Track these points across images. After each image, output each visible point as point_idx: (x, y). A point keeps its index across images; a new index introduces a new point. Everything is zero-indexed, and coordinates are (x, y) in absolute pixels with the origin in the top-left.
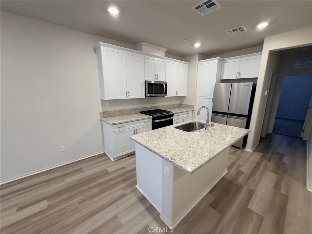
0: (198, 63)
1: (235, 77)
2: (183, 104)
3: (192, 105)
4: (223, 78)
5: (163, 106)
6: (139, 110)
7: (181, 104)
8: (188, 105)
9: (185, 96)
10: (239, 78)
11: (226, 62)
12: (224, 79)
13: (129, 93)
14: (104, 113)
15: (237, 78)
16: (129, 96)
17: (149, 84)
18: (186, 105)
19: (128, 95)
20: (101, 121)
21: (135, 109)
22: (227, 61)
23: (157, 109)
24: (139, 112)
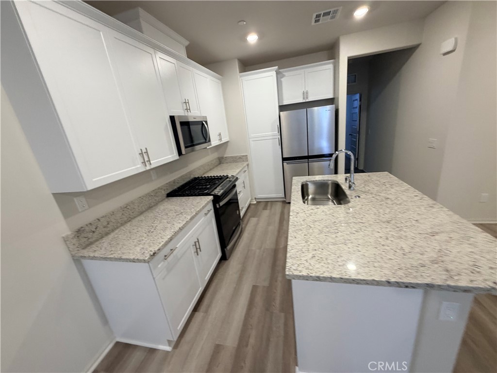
0: (241, 77)
1: (301, 100)
2: (225, 156)
3: (243, 156)
4: (283, 103)
5: (199, 168)
6: (163, 192)
7: (222, 158)
8: (235, 157)
9: (227, 142)
10: (307, 101)
11: (284, 76)
12: (285, 104)
13: (147, 152)
14: (79, 232)
15: (304, 101)
16: (149, 161)
17: (182, 124)
18: (232, 157)
19: (146, 159)
20: (77, 261)
21: (156, 192)
22: (284, 74)
23: (192, 177)
24: (165, 196)
